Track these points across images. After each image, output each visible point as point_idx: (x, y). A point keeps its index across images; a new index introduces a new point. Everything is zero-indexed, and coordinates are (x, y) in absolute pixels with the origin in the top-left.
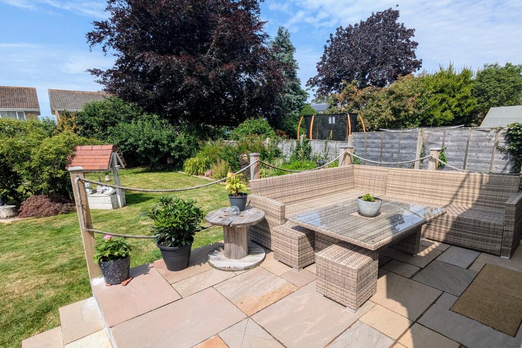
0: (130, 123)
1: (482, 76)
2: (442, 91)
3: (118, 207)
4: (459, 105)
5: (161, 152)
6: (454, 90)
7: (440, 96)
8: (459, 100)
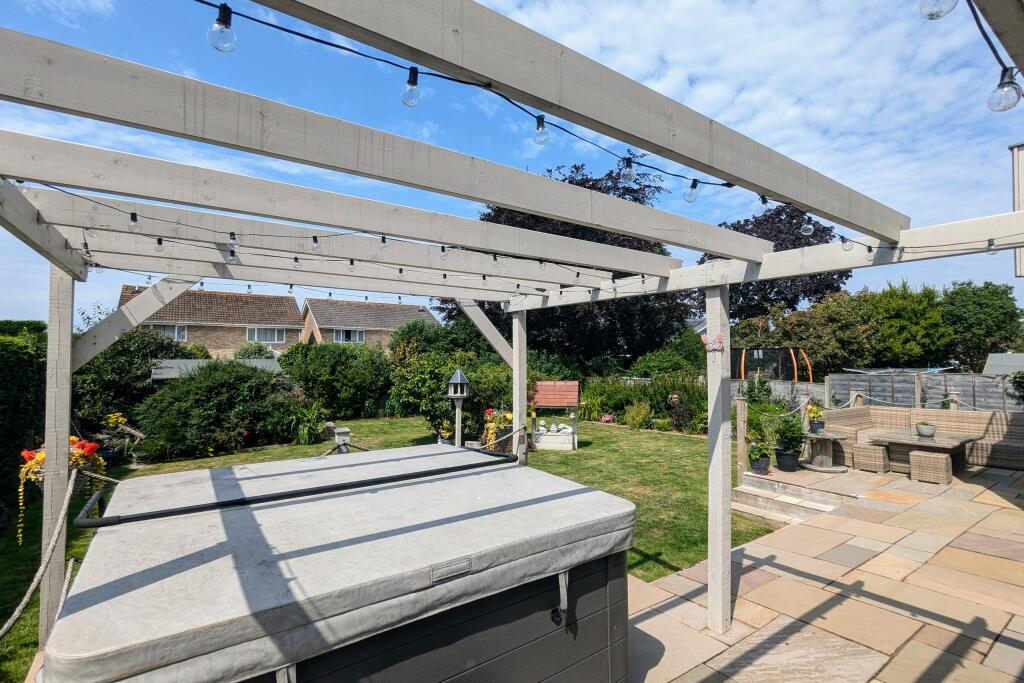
1: (952, 298)
2: (898, 316)
4: (927, 335)
6: (915, 315)
7: (897, 323)
8: (925, 328)
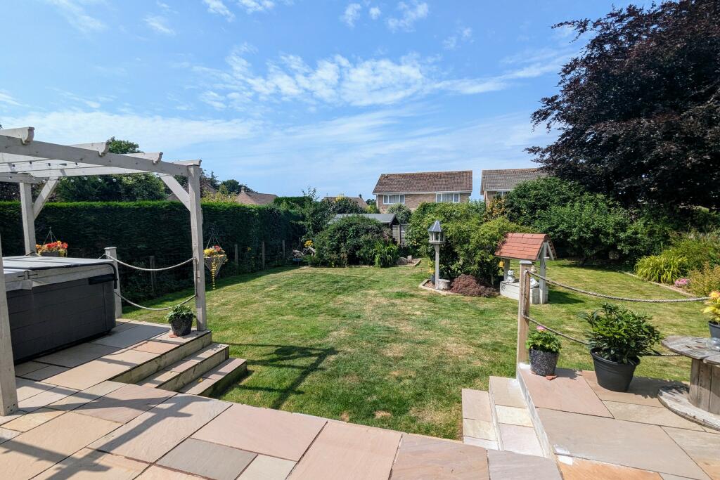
0: (564, 206)
3: (538, 303)
5: (603, 244)
